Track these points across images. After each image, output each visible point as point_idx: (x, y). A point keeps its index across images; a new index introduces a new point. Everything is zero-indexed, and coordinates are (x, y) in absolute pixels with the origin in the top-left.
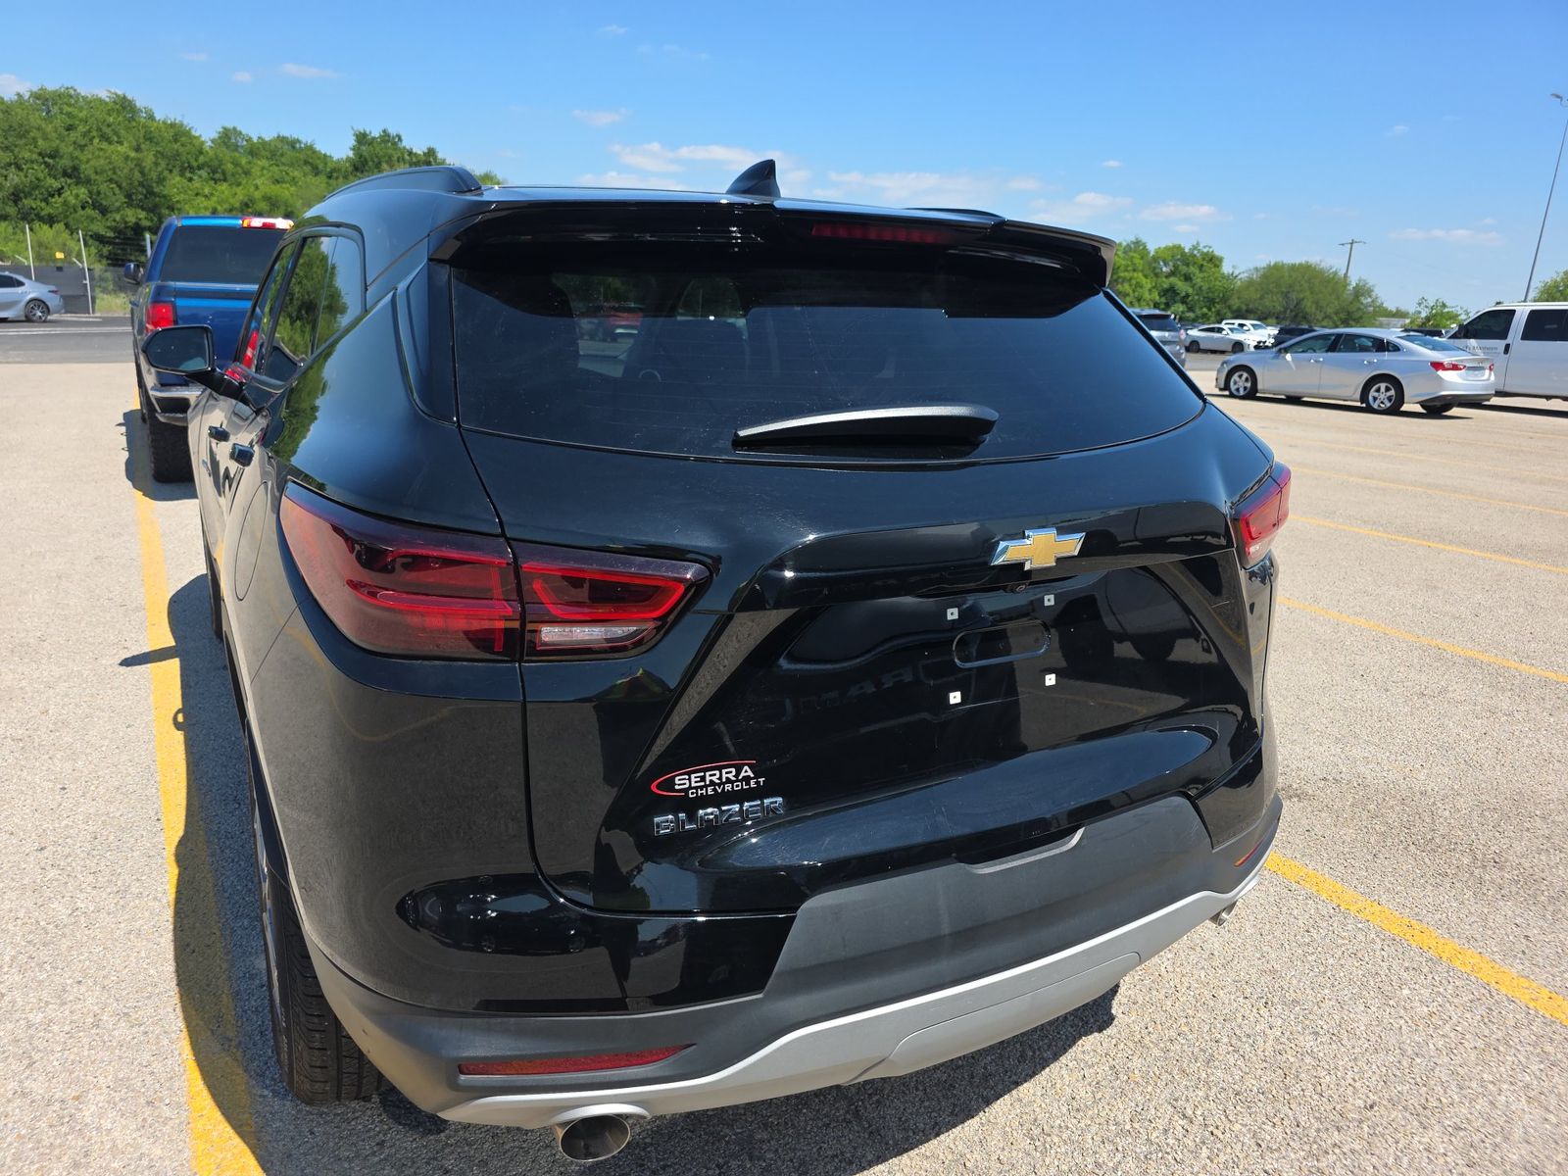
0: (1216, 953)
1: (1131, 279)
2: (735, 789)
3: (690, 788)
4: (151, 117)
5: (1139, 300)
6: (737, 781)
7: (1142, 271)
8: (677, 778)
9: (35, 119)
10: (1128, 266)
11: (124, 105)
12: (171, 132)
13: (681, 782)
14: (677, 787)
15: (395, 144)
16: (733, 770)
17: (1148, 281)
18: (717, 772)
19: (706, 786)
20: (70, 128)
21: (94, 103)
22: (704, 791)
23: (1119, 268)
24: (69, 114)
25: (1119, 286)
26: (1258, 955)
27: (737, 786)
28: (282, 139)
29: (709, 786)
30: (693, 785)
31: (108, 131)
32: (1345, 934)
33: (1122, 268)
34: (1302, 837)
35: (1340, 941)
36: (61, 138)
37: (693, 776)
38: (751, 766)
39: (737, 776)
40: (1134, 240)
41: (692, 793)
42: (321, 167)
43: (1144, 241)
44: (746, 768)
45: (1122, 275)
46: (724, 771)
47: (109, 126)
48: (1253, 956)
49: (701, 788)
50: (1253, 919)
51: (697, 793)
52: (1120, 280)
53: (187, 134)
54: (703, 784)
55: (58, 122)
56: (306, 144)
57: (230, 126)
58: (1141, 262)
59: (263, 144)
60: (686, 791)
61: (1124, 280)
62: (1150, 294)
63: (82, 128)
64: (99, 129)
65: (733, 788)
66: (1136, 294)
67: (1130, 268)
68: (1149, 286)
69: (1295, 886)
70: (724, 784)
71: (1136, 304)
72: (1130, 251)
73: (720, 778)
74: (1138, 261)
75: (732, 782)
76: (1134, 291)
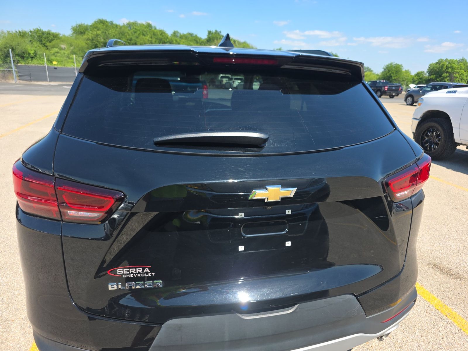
0: (399, 341)
1: (459, 72)
2: (142, 276)
3: (123, 274)
4: (155, 29)
5: (462, 80)
6: (143, 273)
7: (464, 69)
8: (118, 270)
9: (126, 30)
10: (458, 67)
11: (149, 26)
12: (161, 33)
13: (119, 271)
14: (118, 273)
15: (219, 34)
16: (141, 269)
17: (466, 73)
18: (135, 269)
19: (130, 274)
20: (135, 32)
21: (142, 25)
22: (129, 276)
23: (455, 68)
24: (135, 29)
25: (454, 74)
26: (417, 345)
27: (143, 275)
28: (189, 34)
29: (131, 274)
30: (125, 273)
31: (145, 33)
32: (459, 342)
33: (456, 68)
34: (456, 296)
35: (456, 345)
36: (133, 35)
37: (124, 270)
38: (148, 268)
39: (143, 271)
40: (462, 58)
41: (124, 276)
42: (199, 41)
43: (466, 59)
44: (147, 269)
45: (456, 71)
46: (137, 269)
47: (145, 31)
48: (415, 345)
49: (128, 274)
50: (421, 329)
51: (126, 276)
52: (455, 73)
53: (164, 33)
54: (129, 273)
55: (132, 31)
56: (195, 35)
57: (176, 30)
58: (464, 66)
59: (184, 35)
60: (122, 275)
61: (456, 72)
62: (466, 78)
63: (138, 32)
64: (142, 33)
65: (141, 275)
66: (461, 77)
67: (459, 68)
68: (466, 75)
69: (444, 317)
70: (137, 274)
71: (460, 81)
72: (460, 62)
73: (136, 271)
74: (462, 66)
75: (141, 274)
76: (460, 76)
